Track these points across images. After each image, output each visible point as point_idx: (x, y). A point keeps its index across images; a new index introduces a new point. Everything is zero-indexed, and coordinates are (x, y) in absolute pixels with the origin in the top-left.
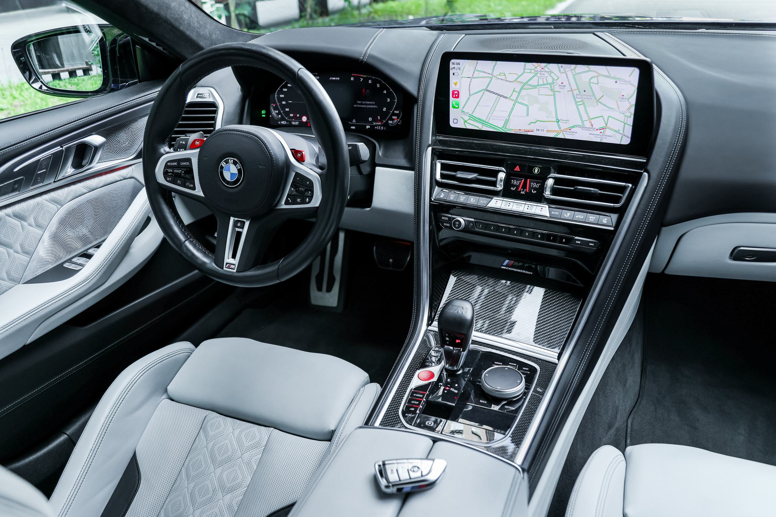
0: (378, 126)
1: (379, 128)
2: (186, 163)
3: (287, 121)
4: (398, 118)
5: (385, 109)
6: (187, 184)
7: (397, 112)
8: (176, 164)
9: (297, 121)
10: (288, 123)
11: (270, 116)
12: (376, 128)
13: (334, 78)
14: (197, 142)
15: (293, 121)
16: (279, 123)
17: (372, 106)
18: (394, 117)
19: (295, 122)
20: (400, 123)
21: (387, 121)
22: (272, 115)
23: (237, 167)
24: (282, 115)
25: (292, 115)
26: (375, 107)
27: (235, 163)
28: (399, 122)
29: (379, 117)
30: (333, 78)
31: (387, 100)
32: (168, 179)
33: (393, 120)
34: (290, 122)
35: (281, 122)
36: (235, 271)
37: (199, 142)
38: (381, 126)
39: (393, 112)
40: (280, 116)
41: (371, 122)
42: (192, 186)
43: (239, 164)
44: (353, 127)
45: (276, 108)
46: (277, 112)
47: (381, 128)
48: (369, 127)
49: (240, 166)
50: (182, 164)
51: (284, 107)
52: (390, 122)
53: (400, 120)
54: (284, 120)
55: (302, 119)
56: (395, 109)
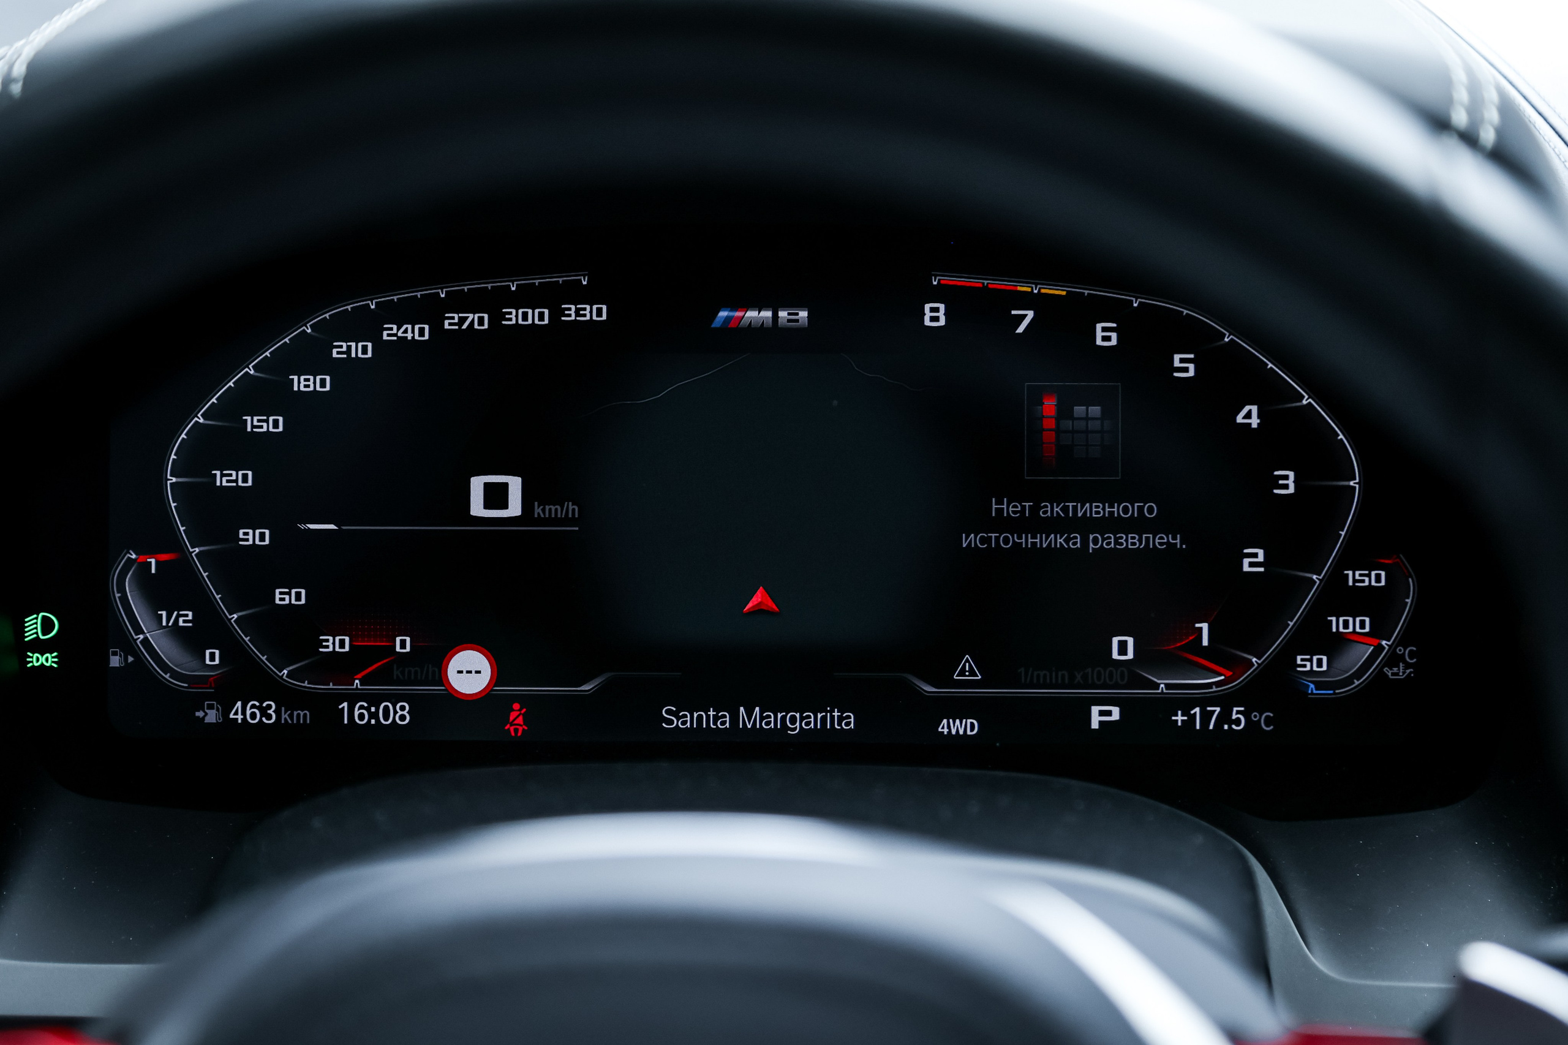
0: (1203, 702)
1: (1206, 716)
3: (287, 698)
4: (1378, 632)
5: (1253, 560)
7: (1374, 579)
9: (395, 699)
10: (303, 715)
12: (1180, 718)
15: (353, 698)
17: (1130, 541)
19: (374, 700)
20: (1401, 672)
21: (1285, 659)
22: (131, 646)
25: (332, 644)
26: (1159, 541)
28: (1393, 659)
29: (1205, 626)
31: (1275, 482)
33: (1334, 645)
35: (227, 708)
38: (1226, 702)
39: (1337, 578)
40: (213, 657)
41: (1129, 673)
44: (963, 727)
46: (186, 617)
47: (1225, 717)
48: (1116, 713)
52: (1310, 664)
53: (1403, 641)
55: (441, 678)
56: (1354, 558)
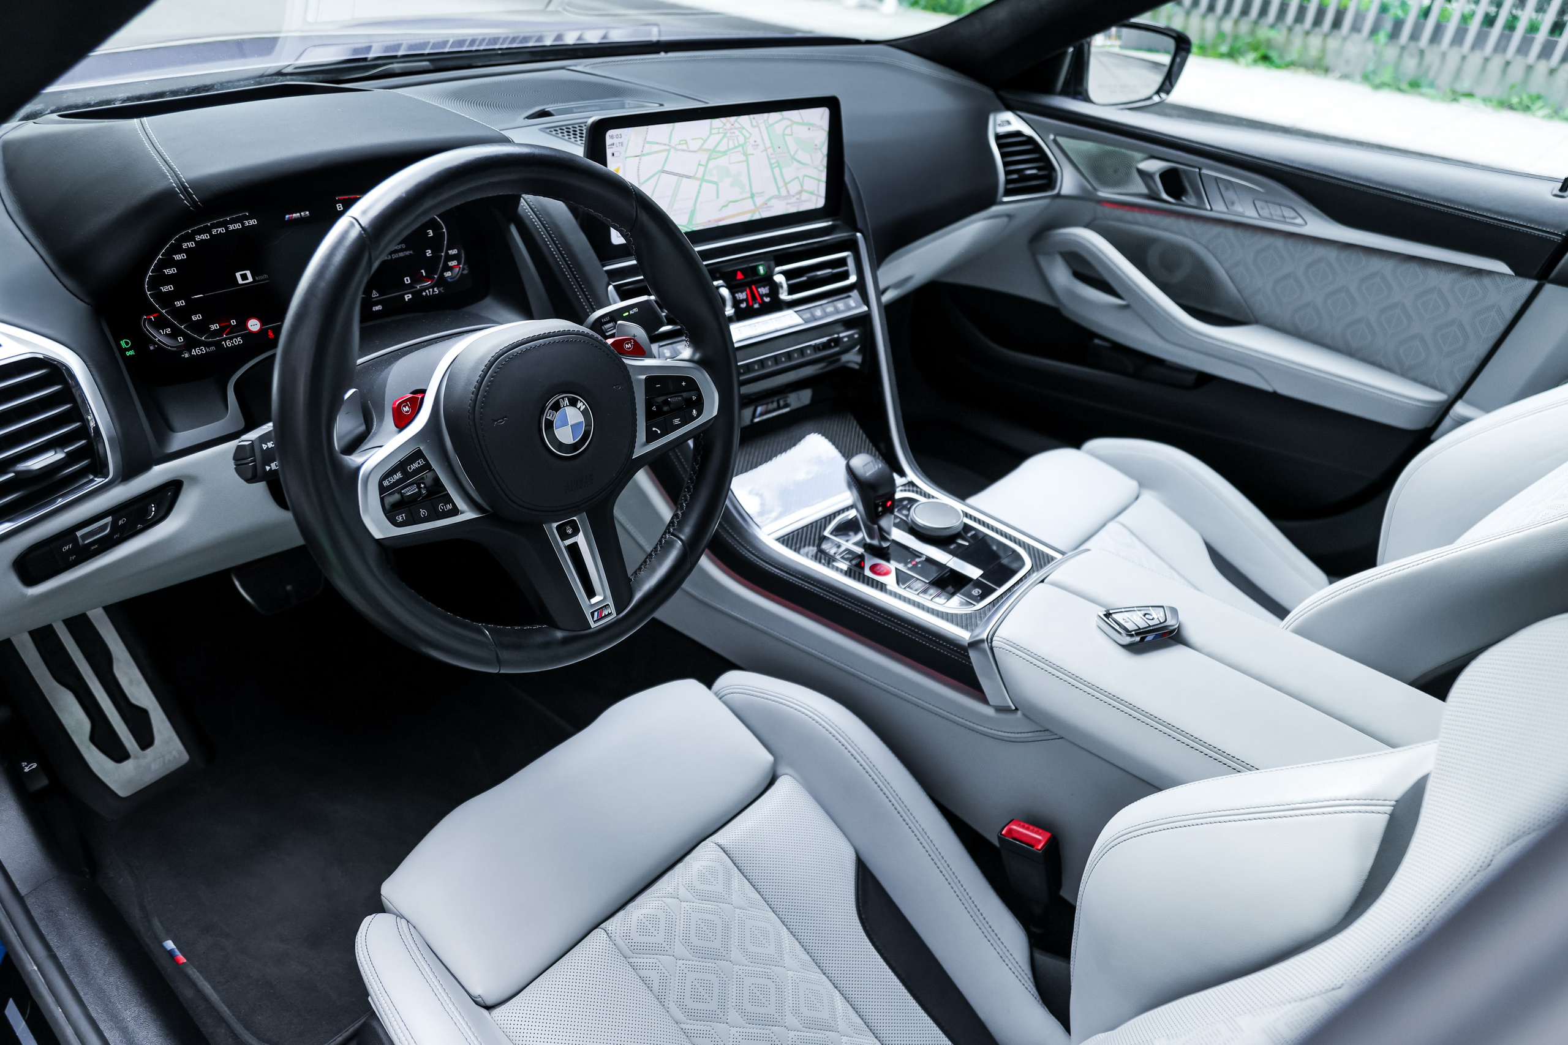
0: (428, 288)
1: (429, 292)
2: (419, 463)
3: (207, 345)
4: (459, 263)
5: (429, 253)
6: (440, 507)
7: (454, 252)
8: (398, 476)
9: (236, 337)
10: (213, 348)
11: (152, 348)
12: (424, 294)
13: (296, 215)
14: (405, 406)
15: (225, 340)
16: (187, 355)
17: (401, 254)
18: (453, 263)
19: (231, 339)
20: (466, 272)
21: (442, 275)
22: (154, 343)
23: (579, 409)
24: (185, 336)
25: (214, 327)
26: (408, 253)
27: (573, 403)
28: (464, 269)
29: (423, 271)
30: (294, 215)
31: (428, 234)
32: (400, 519)
33: (451, 269)
34: (218, 344)
35: (190, 352)
36: (615, 615)
37: (407, 405)
38: (433, 287)
39: (447, 253)
40: (181, 339)
41: (411, 286)
42: (449, 507)
43: (581, 401)
44: (378, 308)
45: (161, 323)
46: (168, 331)
47: (433, 291)
48: (410, 296)
49: (584, 404)
50: (410, 469)
51: (182, 315)
52: (448, 274)
53: (464, 264)
54: (199, 344)
55: (247, 328)
56: (450, 248)
